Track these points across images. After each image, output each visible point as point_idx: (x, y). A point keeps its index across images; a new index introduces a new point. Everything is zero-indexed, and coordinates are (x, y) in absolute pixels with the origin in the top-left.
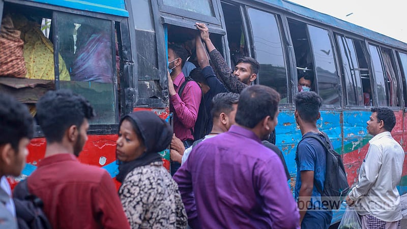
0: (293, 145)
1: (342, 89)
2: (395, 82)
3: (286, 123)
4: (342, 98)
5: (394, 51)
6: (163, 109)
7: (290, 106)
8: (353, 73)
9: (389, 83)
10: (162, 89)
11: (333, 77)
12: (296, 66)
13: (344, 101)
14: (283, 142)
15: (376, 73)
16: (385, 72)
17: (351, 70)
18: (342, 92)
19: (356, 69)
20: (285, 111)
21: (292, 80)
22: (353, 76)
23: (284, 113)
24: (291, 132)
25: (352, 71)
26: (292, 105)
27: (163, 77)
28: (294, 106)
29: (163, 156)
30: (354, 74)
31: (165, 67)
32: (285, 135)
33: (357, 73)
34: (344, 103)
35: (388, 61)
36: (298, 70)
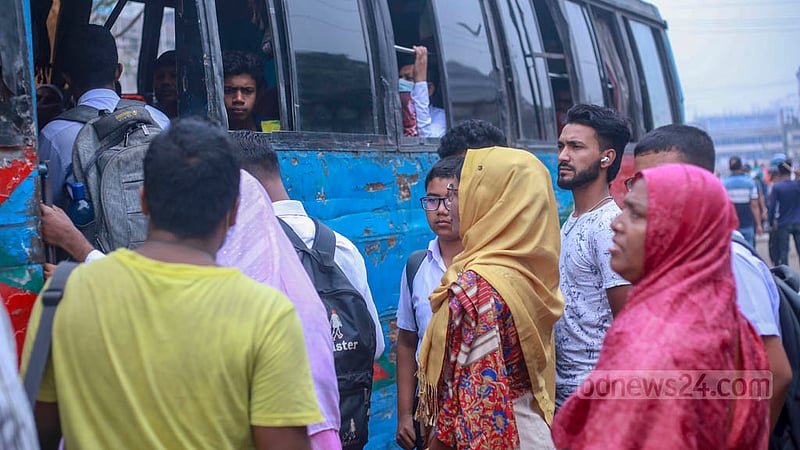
0: (392, 240)
1: (506, 100)
2: (624, 88)
3: (372, 185)
4: (508, 123)
5: (618, 16)
6: (15, 149)
7: (382, 141)
8: (530, 63)
9: (611, 90)
10: (11, 94)
11: (488, 83)
12: (392, 41)
13: (512, 129)
14: (367, 231)
15: (582, 65)
16: (602, 65)
17: (525, 56)
18: (508, 109)
19: (538, 56)
20: (367, 155)
21: (386, 77)
22: (532, 70)
23: (366, 159)
24: (385, 208)
25: (529, 60)
26: (385, 138)
27: (12, 60)
28: (390, 142)
29: (23, 283)
30: (534, 66)
31: (19, 30)
32: (371, 214)
33: (541, 63)
34: (512, 133)
35: (606, 40)
36: (398, 53)
